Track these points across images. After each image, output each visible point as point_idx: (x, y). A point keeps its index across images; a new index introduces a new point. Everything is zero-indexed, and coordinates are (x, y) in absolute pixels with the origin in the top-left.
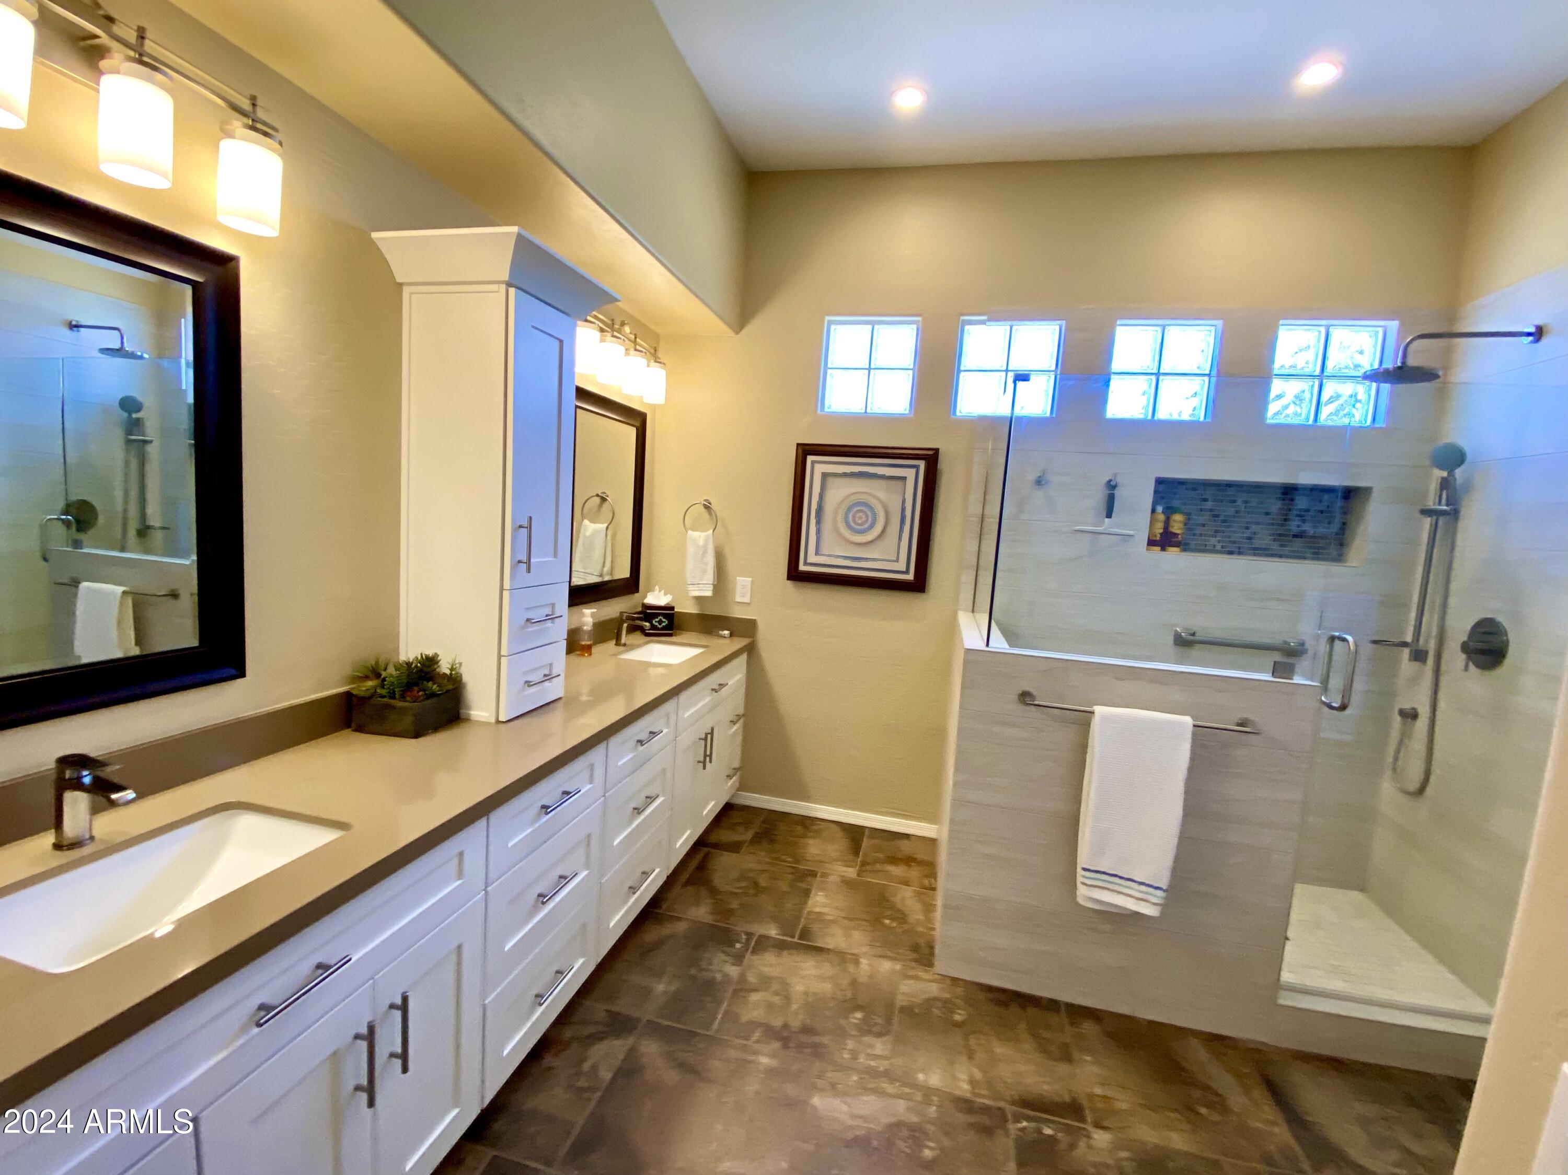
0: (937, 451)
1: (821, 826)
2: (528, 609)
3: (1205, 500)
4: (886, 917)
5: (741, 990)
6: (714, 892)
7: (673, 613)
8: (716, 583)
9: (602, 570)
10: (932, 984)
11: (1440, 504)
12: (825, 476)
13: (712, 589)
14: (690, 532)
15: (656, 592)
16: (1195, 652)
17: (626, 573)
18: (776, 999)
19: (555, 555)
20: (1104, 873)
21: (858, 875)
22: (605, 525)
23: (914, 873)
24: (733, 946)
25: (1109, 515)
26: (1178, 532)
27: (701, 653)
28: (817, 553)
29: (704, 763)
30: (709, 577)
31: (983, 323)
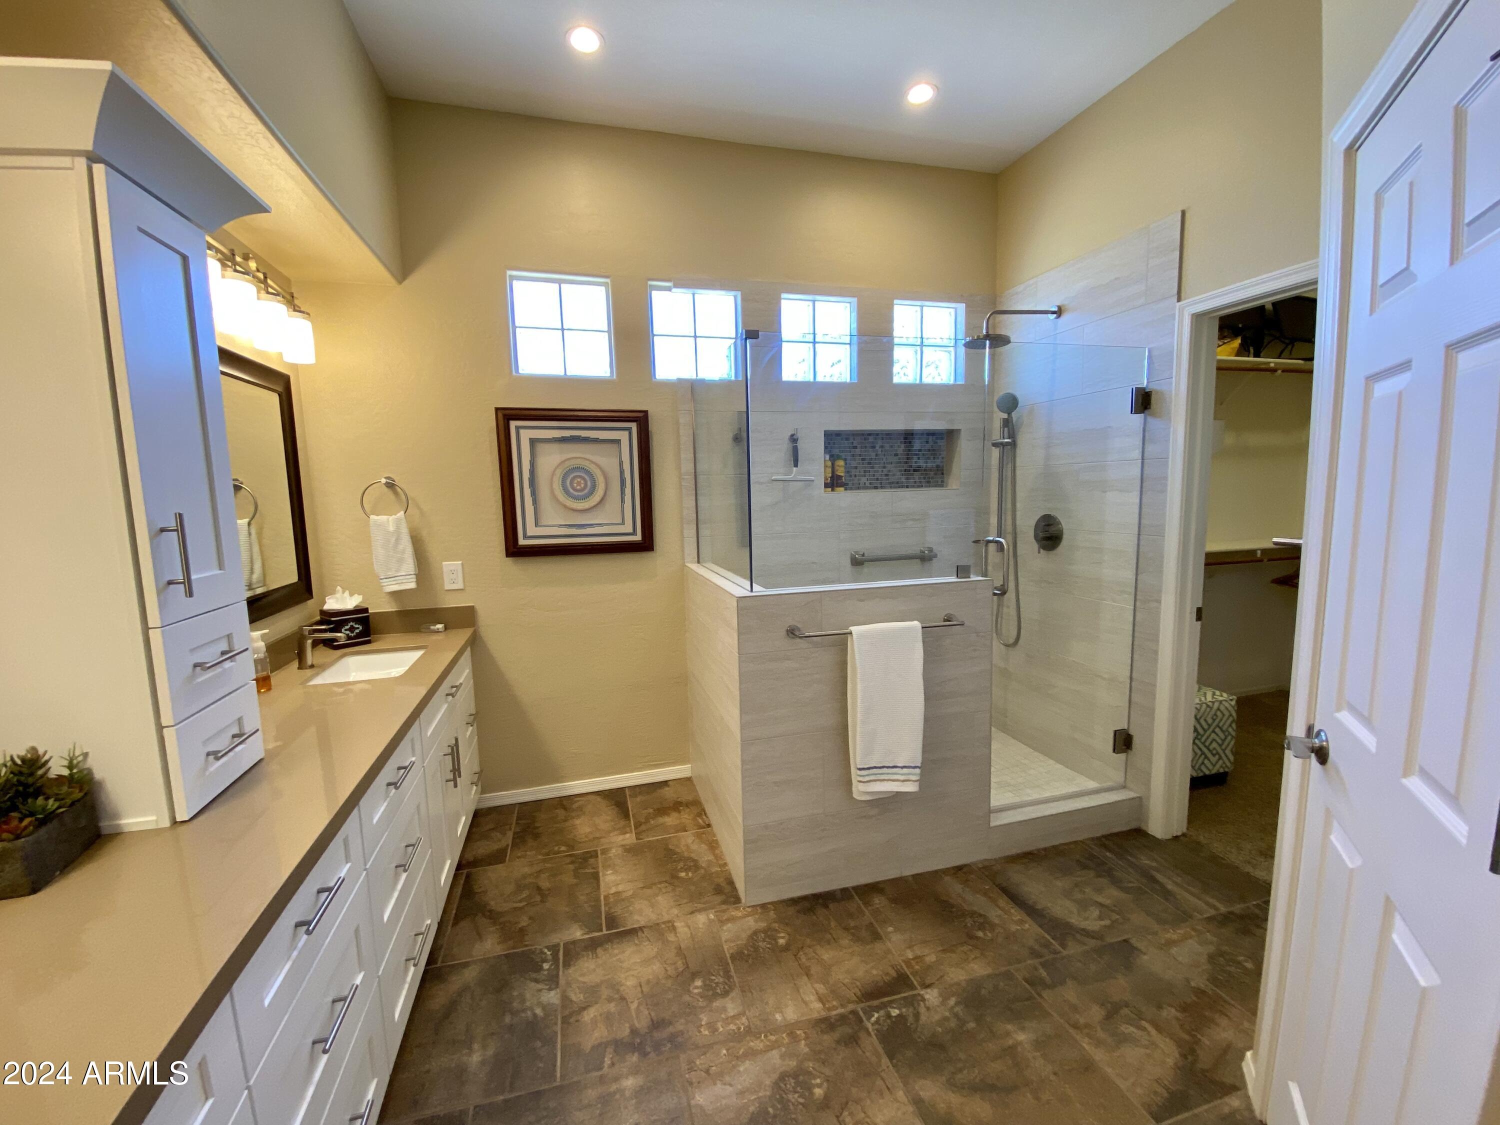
0: (646, 412)
1: (580, 803)
2: (193, 650)
3: (855, 447)
4: (682, 870)
5: (571, 1015)
6: (493, 916)
7: (368, 616)
8: (417, 573)
9: (250, 578)
10: (747, 919)
11: (1004, 438)
12: (533, 442)
13: (415, 580)
14: (372, 517)
15: (338, 595)
16: (866, 569)
17: (293, 578)
18: (612, 1007)
19: (221, 566)
20: (875, 767)
21: (637, 839)
22: (247, 520)
23: (686, 817)
24: (541, 968)
25: (796, 465)
26: (842, 474)
27: (424, 654)
28: (537, 525)
29: (455, 780)
30: (409, 566)
31: (669, 289)
